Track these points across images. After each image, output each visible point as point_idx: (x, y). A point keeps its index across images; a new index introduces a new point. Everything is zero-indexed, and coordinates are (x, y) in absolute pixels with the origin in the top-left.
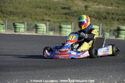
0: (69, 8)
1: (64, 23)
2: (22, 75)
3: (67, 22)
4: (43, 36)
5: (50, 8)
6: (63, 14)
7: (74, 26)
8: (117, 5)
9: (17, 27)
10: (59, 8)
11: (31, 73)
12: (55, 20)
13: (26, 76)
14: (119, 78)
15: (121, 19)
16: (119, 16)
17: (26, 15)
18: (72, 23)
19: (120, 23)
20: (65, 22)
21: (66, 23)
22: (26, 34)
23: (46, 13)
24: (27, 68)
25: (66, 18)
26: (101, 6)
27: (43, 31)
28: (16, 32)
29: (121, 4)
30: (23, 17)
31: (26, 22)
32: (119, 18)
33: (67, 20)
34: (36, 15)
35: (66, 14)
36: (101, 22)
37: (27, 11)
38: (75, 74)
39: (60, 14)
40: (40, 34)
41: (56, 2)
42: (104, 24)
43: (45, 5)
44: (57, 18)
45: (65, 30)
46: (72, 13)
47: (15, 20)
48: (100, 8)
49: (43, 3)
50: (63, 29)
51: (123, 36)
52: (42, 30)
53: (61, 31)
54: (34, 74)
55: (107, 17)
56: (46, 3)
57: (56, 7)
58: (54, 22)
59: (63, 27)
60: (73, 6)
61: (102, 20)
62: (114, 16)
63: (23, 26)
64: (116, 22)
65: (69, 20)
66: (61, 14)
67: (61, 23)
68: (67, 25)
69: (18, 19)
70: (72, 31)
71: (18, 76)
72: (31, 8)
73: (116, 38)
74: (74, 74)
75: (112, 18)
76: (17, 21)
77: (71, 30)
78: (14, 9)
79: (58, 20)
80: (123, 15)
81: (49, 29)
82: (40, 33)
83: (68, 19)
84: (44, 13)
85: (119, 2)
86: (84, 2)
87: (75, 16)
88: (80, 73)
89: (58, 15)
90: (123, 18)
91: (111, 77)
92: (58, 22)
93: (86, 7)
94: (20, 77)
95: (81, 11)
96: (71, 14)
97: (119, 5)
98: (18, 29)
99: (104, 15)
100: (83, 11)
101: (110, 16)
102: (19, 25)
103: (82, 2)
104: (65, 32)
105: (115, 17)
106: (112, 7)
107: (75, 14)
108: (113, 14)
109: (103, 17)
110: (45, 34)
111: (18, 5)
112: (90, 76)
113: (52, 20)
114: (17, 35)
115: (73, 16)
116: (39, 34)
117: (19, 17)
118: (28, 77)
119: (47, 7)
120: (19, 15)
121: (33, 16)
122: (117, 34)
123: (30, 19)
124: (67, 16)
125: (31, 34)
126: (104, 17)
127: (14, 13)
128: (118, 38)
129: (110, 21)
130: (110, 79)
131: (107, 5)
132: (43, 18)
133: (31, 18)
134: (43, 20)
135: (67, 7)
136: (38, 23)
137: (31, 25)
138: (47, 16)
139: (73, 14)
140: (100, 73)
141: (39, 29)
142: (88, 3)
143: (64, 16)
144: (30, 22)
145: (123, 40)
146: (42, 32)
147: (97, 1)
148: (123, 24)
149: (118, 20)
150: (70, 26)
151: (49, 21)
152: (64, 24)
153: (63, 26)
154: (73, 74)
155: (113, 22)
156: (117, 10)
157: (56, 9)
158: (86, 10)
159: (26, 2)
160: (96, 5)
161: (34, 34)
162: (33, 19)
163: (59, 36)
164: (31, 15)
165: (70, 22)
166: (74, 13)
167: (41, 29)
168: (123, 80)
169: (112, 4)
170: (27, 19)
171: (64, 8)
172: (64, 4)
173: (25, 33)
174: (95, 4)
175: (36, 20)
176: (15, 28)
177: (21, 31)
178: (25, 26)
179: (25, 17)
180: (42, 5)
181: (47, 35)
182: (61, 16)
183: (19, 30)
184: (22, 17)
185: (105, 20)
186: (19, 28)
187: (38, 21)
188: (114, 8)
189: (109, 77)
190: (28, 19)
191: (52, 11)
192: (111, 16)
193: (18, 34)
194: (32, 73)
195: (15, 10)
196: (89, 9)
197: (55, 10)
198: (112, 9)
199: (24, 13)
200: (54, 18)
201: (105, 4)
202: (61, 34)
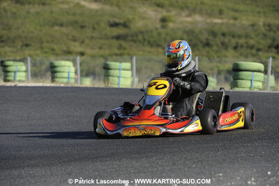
0: (125, 25)
1: (115, 57)
2: (22, 178)
3: (120, 56)
4: (68, 88)
5: (82, 25)
6: (113, 38)
7: (136, 63)
8: (232, 14)
9: (9, 69)
10: (103, 25)
11: (42, 172)
12: (96, 51)
13: (30, 179)
14: (239, 178)
15: (242, 46)
16: (237, 40)
17: (29, 42)
18: (131, 58)
19: (241, 54)
20: (116, 55)
21: (118, 58)
22: (29, 85)
23: (74, 36)
24: (32, 162)
25: (120, 47)
26: (198, 18)
27: (68, 78)
28: (8, 81)
29: (242, 11)
30: (24, 48)
31: (29, 58)
32: (237, 43)
33: (122, 51)
34: (52, 41)
35: (118, 38)
36: (197, 53)
37: (32, 32)
38: (139, 172)
39: (106, 37)
40: (62, 85)
41: (97, 11)
42: (204, 57)
43: (71, 18)
44: (100, 48)
45: (118, 74)
46: (132, 36)
47: (6, 53)
48: (195, 23)
49: (68, 13)
50: (112, 72)
51: (248, 84)
52: (66, 75)
53: (108, 76)
54: (49, 173)
55: (211, 43)
56: (74, 14)
57: (98, 23)
58: (93, 57)
59: (113, 67)
60: (134, 19)
61: (201, 48)
62: (226, 40)
63: (24, 68)
64: (231, 52)
65: (126, 52)
66: (107, 39)
67: (109, 58)
68: (121, 62)
69: (12, 52)
70: (132, 75)
71: (12, 180)
72: (41, 26)
73: (231, 88)
74: (136, 171)
75: (223, 44)
76: (9, 56)
77: (129, 73)
78: (4, 29)
79: (102, 52)
80: (247, 36)
81: (81, 72)
82: (62, 83)
83: (125, 49)
84: (70, 37)
85: (237, 7)
86: (159, 9)
87: (140, 41)
88: (150, 170)
89: (102, 41)
90: (247, 43)
91: (220, 176)
92: (102, 56)
93: (164, 20)
94: (16, 182)
95: (152, 31)
96: (129, 38)
97: (237, 14)
98: (12, 74)
99: (204, 37)
100: (157, 29)
101: (217, 39)
102: (13, 66)
103: (155, 11)
104: (117, 78)
105: (229, 41)
106: (222, 18)
107: (140, 37)
108: (224, 35)
109: (202, 42)
110: (72, 83)
111: (11, 22)
112: (172, 175)
113: (88, 51)
114: (11, 87)
115: (135, 42)
116: (58, 85)
117: (14, 47)
118: (36, 181)
119: (76, 22)
120: (14, 42)
121: (45, 45)
122: (234, 79)
123: (38, 52)
124: (123, 43)
125: (40, 84)
126: (205, 41)
127: (3, 39)
128: (237, 89)
129: (217, 51)
130: (218, 181)
131: (211, 15)
132: (68, 48)
133: (42, 48)
134: (67, 54)
135: (122, 21)
136: (57, 60)
137: (41, 63)
138: (77, 44)
139: (135, 38)
140: (196, 167)
141: (60, 72)
142: (168, 11)
143: (115, 43)
144: (38, 59)
145: (246, 93)
146: (65, 80)
147: (187, 7)
148: (246, 57)
149: (235, 48)
150: (127, 65)
151: (82, 54)
152: (115, 61)
153: (113, 64)
154: (134, 173)
155: (224, 52)
156: (234, 25)
157: (96, 26)
158: (163, 27)
159: (28, 13)
160: (187, 16)
161: (48, 85)
162: (46, 50)
163: (104, 86)
164: (41, 42)
165: (129, 54)
166: (137, 36)
167: (63, 72)
168: (247, 183)
169: (221, 12)
170: (32, 52)
171: (115, 25)
172: (114, 16)
173: (29, 82)
174: (184, 14)
175: (53, 54)
176: (6, 72)
177: (18, 79)
178: (27, 67)
179: (29, 48)
180: (64, 19)
181: (76, 85)
182: (107, 42)
183: (15, 77)
184: (22, 46)
185: (207, 49)
186: (15, 72)
187: (57, 55)
188: (225, 21)
189: (215, 177)
190: (35, 50)
191: (88, 32)
192: (219, 39)
193: (13, 84)
194: (44, 173)
195: (4, 32)
196: (171, 25)
197: (94, 29)
198: (222, 24)
199: (25, 38)
200: (92, 48)
201: (207, 14)
202: (108, 83)
